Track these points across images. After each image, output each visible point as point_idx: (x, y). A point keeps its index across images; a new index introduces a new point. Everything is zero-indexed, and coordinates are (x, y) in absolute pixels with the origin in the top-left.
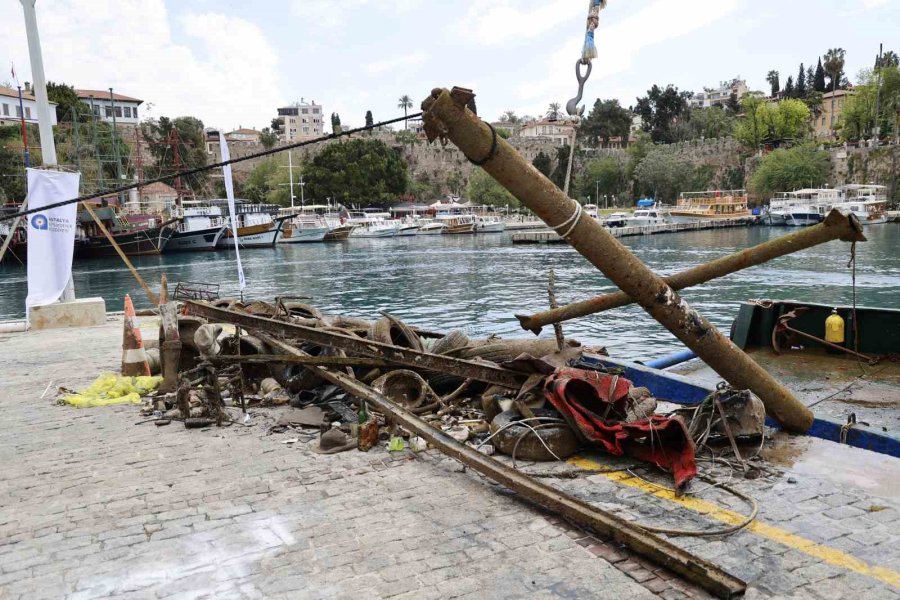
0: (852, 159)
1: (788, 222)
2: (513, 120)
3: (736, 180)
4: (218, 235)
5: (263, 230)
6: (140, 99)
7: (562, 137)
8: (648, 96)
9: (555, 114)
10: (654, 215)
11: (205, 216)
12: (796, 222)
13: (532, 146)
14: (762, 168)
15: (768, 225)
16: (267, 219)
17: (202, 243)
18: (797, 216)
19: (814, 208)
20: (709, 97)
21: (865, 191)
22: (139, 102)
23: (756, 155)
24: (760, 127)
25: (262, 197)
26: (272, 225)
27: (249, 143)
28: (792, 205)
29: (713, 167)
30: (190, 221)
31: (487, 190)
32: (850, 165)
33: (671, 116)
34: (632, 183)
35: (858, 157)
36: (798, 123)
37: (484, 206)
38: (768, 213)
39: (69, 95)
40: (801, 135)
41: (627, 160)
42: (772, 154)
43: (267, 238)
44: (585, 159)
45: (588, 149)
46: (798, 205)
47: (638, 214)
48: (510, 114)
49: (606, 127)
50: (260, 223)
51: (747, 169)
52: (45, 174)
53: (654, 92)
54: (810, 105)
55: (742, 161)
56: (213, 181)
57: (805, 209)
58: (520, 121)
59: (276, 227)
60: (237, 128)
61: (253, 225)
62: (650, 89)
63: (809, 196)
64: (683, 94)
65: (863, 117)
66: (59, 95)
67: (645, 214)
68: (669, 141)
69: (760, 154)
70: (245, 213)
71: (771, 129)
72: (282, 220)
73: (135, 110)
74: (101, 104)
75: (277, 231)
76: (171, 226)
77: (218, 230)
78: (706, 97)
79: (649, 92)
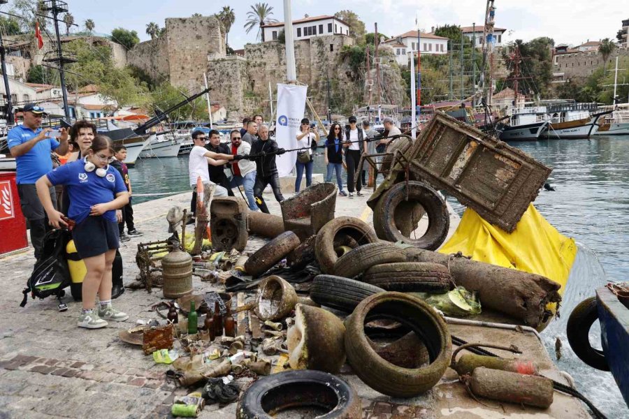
4: (540, 128)
5: (580, 124)
6: (504, 28)
11: (533, 114)
16: (585, 115)
17: (528, 134)
22: (503, 31)
25: (594, 97)
26: (589, 120)
27: (590, 53)
30: (521, 117)
39: (457, 32)
43: (583, 131)
50: (578, 119)
52: (288, 87)
56: (555, 86)
59: (592, 122)
60: (585, 42)
61: (572, 120)
66: (451, 33)
70: (566, 111)
72: (598, 115)
73: (500, 37)
74: (477, 36)
75: (593, 125)
76: (504, 121)
77: (541, 124)
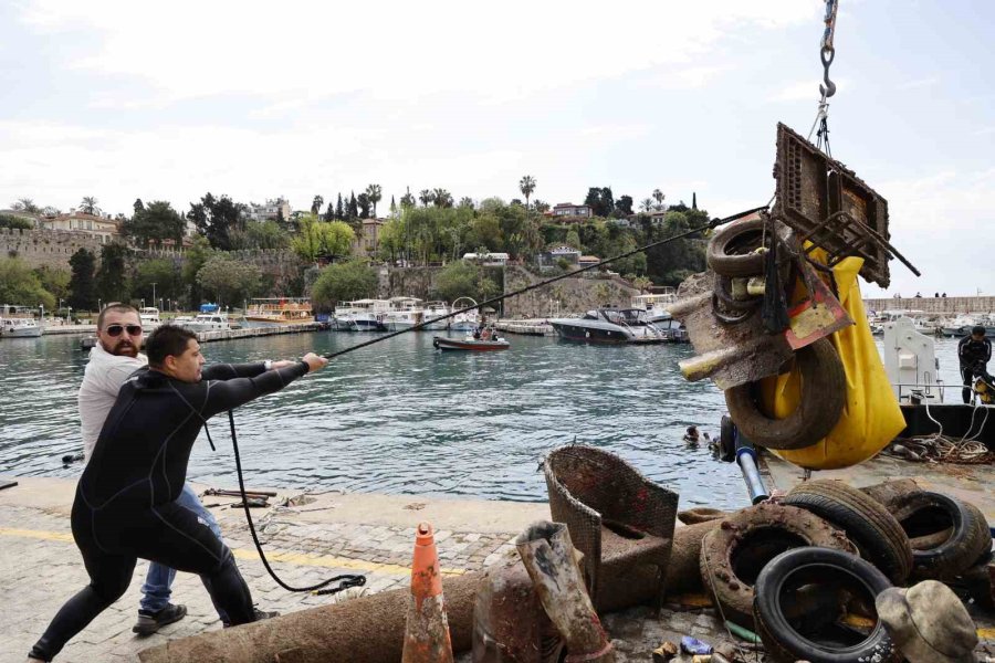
0: (392, 277)
1: (352, 328)
2: (31, 210)
3: (296, 290)
7: (104, 234)
8: (202, 203)
9: (91, 209)
10: (218, 320)
12: (359, 328)
13: (67, 240)
14: (320, 281)
15: (334, 330)
18: (360, 322)
19: (373, 316)
20: (256, 211)
21: (408, 303)
23: (313, 268)
24: (315, 243)
28: (355, 313)
29: (273, 276)
31: (10, 288)
32: (391, 281)
33: (226, 224)
34: (190, 287)
35: (397, 274)
36: (346, 242)
37: (7, 306)
38: (335, 319)
40: (348, 253)
41: (185, 265)
42: (327, 268)
44: (134, 260)
45: (136, 249)
46: (360, 313)
47: (201, 318)
48: (26, 202)
49: (157, 228)
51: (306, 279)
53: (209, 200)
54: (354, 227)
55: (302, 270)
57: (365, 316)
58: (40, 211)
62: (204, 197)
63: (367, 306)
64: (237, 205)
65: (396, 242)
67: (208, 319)
68: (228, 249)
69: (317, 267)
71: (324, 243)
78: (253, 211)
79: (203, 199)
